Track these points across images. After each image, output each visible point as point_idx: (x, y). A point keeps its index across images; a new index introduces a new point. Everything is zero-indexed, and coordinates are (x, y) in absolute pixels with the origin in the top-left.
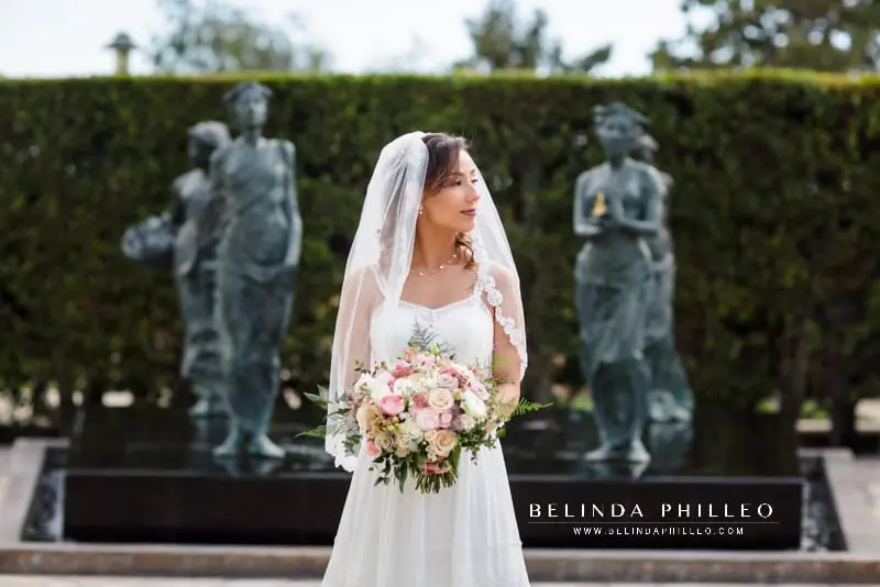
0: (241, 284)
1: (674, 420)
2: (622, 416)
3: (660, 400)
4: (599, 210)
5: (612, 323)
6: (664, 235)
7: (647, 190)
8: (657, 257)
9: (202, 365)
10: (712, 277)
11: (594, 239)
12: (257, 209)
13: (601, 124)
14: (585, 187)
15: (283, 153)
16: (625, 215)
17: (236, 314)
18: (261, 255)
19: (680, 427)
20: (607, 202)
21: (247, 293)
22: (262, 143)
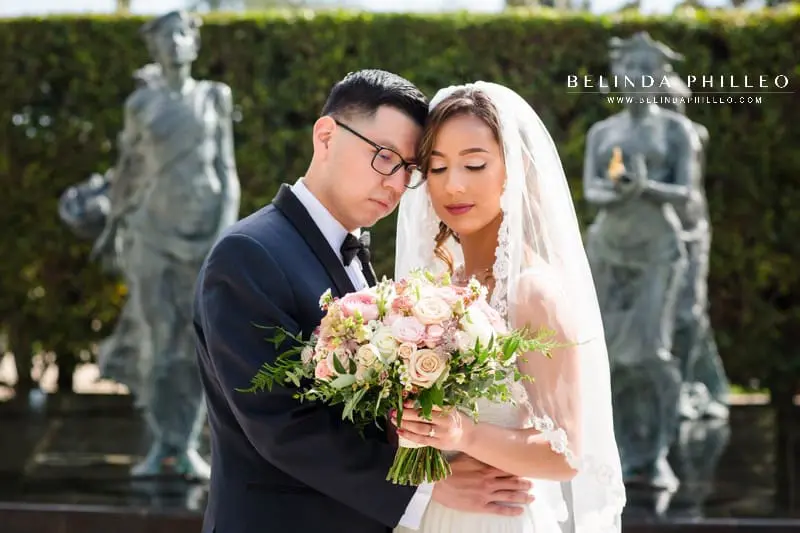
0: (162, 264)
1: (706, 417)
2: (644, 431)
3: (692, 393)
4: (617, 169)
5: (630, 314)
6: (697, 197)
7: (678, 145)
8: (688, 225)
9: (119, 362)
10: (750, 243)
11: (610, 206)
12: (182, 168)
13: (619, 60)
14: (598, 142)
15: (216, 97)
16: (650, 177)
17: (155, 300)
18: (187, 227)
19: (715, 424)
20: (626, 160)
21: (169, 275)
22: (189, 85)
